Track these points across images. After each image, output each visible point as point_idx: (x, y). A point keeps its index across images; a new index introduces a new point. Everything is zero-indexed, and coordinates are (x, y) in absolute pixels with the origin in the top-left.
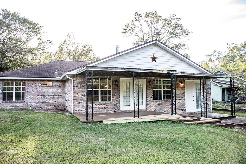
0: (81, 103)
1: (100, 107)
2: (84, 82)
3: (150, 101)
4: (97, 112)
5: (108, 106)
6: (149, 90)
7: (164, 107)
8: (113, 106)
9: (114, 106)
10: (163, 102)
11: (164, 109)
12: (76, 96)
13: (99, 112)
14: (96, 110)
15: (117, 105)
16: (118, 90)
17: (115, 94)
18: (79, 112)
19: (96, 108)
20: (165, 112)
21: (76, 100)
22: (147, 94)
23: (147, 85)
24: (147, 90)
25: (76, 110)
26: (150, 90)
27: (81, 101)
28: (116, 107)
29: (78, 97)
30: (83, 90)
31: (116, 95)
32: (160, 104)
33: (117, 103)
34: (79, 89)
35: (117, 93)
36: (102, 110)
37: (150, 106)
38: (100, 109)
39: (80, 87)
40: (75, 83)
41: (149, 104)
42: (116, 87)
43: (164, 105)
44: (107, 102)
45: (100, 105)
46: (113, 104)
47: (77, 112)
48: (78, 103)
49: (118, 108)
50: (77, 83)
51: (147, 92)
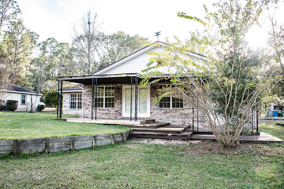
0: (88, 108)
1: (103, 112)
2: (91, 90)
3: (154, 108)
4: (101, 117)
5: (110, 112)
6: (152, 97)
7: (172, 116)
8: (114, 112)
9: (116, 112)
10: (171, 110)
11: (173, 118)
12: (85, 102)
13: (102, 117)
14: (100, 115)
15: (119, 111)
16: (120, 97)
17: (116, 101)
18: (87, 116)
19: (100, 113)
20: (173, 122)
21: (85, 106)
22: (151, 101)
23: (151, 91)
24: (151, 97)
25: (85, 114)
26: (154, 97)
27: (88, 107)
28: (117, 113)
29: (87, 103)
30: (90, 97)
31: (118, 102)
32: (166, 113)
33: (119, 109)
34: (87, 96)
35: (119, 100)
36: (105, 115)
37: (154, 114)
38: (103, 114)
39: (88, 95)
40: (84, 92)
41: (152, 112)
42: (118, 95)
43: (173, 114)
44: (109, 108)
45: (104, 111)
46: (114, 110)
47: (86, 116)
48: (86, 108)
49: (119, 114)
50: (86, 92)
51: (151, 99)
